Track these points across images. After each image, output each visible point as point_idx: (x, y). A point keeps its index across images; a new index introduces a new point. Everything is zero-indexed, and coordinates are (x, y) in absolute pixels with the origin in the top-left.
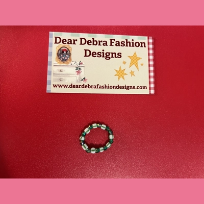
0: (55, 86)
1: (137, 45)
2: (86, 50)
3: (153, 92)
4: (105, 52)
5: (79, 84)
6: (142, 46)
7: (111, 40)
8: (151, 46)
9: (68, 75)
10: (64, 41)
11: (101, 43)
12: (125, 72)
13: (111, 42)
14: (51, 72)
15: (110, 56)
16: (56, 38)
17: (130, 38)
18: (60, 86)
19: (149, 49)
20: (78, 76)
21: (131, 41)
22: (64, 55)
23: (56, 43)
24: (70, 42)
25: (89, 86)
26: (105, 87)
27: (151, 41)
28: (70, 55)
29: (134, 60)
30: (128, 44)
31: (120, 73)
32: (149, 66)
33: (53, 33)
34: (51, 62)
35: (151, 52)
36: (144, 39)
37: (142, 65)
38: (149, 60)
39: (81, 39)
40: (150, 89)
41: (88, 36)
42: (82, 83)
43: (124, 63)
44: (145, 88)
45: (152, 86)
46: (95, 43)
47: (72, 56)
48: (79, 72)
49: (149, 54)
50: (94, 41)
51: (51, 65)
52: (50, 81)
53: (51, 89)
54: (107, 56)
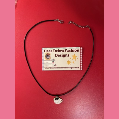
0: (45, 68)
1: (76, 51)
2: (56, 54)
3: (81, 69)
4: (63, 55)
5: (53, 67)
6: (77, 51)
7: (65, 49)
8: (81, 51)
9: (50, 64)
10: (47, 51)
11: (61, 51)
12: (71, 62)
13: (65, 51)
14: (43, 63)
15: (65, 56)
16: (45, 50)
17: (73, 48)
18: (47, 68)
19: (80, 52)
20: (53, 64)
21: (73, 50)
22: (48, 56)
23: (45, 52)
24: (50, 51)
25: (57, 68)
26: (63, 68)
27: (81, 49)
28: (50, 56)
29: (74, 57)
30: (72, 51)
31: (69, 62)
32: (80, 59)
33: (43, 48)
34: (43, 59)
35: (81, 53)
36: (79, 48)
37: (77, 59)
38: (80, 57)
39: (54, 50)
40: (80, 68)
41: (56, 49)
42: (55, 67)
43: (70, 58)
44: (78, 68)
45: (81, 67)
46: (59, 51)
47: (51, 57)
48: (53, 63)
49: (80, 55)
50: (58, 50)
51: (43, 60)
52: (43, 66)
53: (44, 69)
54: (64, 56)
